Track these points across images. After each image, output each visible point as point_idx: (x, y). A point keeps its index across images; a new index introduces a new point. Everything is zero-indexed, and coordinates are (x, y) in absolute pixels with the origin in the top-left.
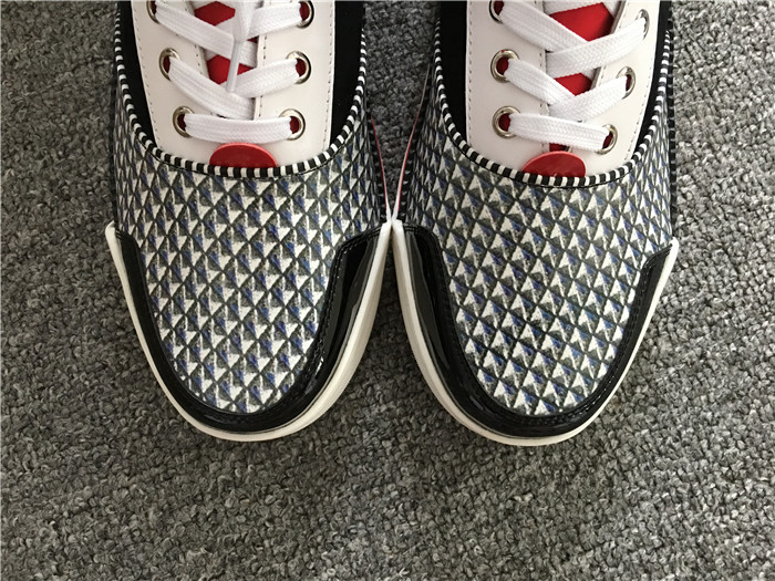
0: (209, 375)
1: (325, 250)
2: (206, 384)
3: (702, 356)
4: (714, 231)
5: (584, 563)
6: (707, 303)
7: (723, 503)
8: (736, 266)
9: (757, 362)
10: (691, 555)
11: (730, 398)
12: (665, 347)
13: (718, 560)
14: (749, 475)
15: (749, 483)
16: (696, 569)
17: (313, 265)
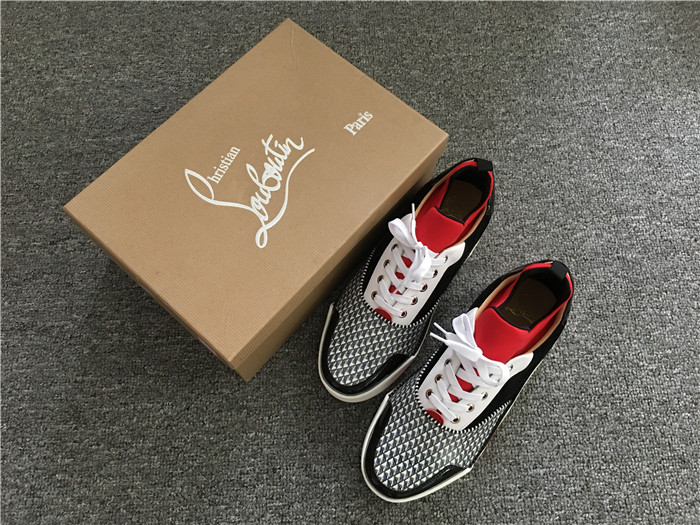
0: (336, 366)
1: (390, 352)
2: (334, 368)
3: (606, 414)
4: (622, 370)
5: (542, 472)
6: (613, 395)
7: (600, 469)
8: (627, 385)
9: (626, 423)
10: (582, 483)
11: (612, 432)
12: (592, 406)
13: (593, 489)
14: (612, 462)
15: (611, 466)
16: (583, 489)
17: (384, 354)
